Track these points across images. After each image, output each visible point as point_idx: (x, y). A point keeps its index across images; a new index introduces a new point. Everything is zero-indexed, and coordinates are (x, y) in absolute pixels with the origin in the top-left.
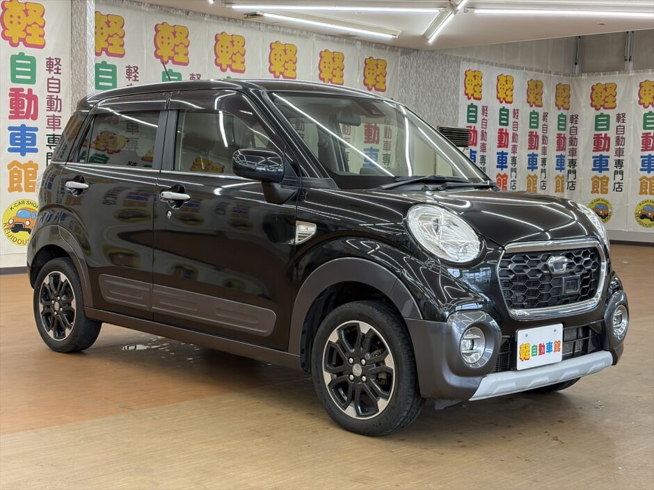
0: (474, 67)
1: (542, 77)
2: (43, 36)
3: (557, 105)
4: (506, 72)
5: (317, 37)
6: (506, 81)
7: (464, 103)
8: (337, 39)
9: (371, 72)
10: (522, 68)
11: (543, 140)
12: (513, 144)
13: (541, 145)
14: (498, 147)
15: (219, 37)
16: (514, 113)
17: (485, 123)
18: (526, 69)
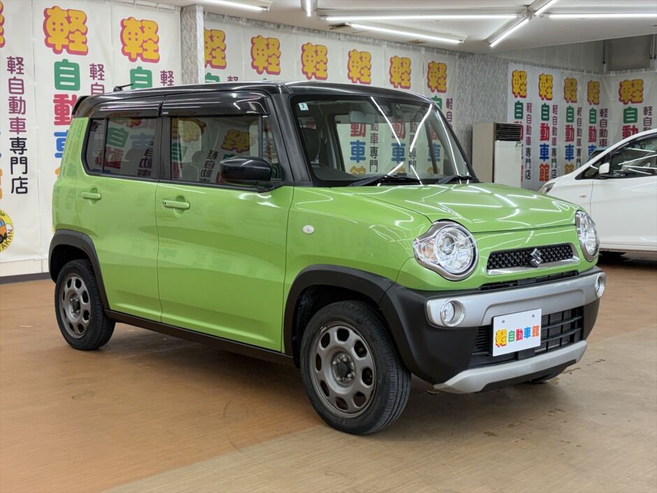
0: (520, 67)
1: (576, 76)
2: (157, 51)
3: (589, 101)
4: (547, 71)
5: (387, 45)
6: (547, 80)
7: (512, 100)
8: (405, 46)
9: (434, 75)
10: (560, 68)
11: (578, 132)
12: (554, 136)
13: (576, 138)
14: (541, 140)
15: (305, 48)
16: (554, 109)
17: (529, 118)
18: (563, 69)
